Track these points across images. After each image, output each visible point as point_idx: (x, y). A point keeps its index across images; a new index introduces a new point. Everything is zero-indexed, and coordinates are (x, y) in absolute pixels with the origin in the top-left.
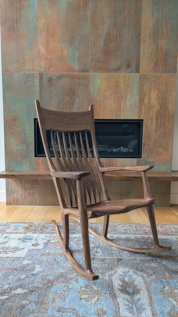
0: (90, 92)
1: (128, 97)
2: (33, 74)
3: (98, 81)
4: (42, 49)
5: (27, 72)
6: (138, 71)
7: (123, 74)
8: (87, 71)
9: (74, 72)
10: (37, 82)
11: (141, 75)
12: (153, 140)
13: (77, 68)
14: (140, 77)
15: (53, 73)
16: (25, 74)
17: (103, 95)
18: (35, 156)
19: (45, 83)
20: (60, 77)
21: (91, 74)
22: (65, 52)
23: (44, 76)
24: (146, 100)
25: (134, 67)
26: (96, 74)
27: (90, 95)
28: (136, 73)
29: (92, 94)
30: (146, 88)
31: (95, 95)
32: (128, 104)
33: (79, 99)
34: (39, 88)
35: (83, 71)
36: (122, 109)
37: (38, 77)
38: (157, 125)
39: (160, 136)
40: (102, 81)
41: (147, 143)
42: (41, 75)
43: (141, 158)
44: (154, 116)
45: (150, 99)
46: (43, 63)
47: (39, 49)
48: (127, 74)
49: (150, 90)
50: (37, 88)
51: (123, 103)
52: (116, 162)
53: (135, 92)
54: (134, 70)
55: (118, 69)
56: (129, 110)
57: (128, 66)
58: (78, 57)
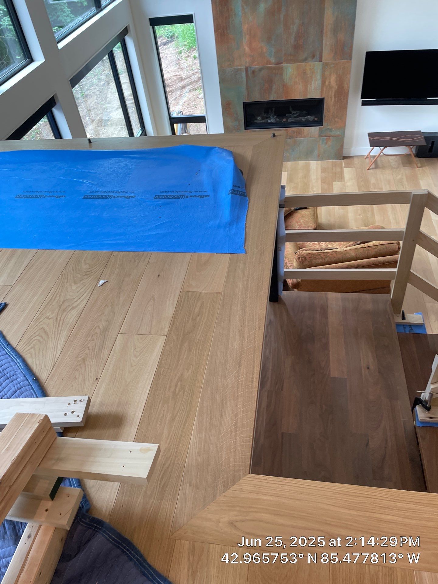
0: (284, 79)
1: (313, 81)
2: (241, 68)
3: (290, 70)
4: (247, 49)
5: (236, 68)
6: (321, 60)
7: (309, 63)
8: (281, 63)
9: (272, 64)
10: (244, 74)
11: (323, 63)
12: (331, 113)
13: (273, 61)
14: (323, 65)
15: (256, 66)
16: (234, 69)
17: (294, 81)
18: (245, 129)
19: (250, 75)
20: (261, 70)
21: (284, 65)
22: (264, 50)
23: (249, 69)
24: (327, 83)
25: (318, 56)
26: (288, 65)
27: (284, 81)
28: (319, 61)
29: (285, 80)
30: (327, 73)
31: (287, 81)
32: (313, 87)
33: (276, 85)
34: (245, 79)
35: (278, 63)
36: (308, 90)
37: (244, 71)
38: (335, 101)
39: (337, 110)
40: (293, 70)
41: (327, 115)
42: (247, 69)
43: (322, 126)
44: (333, 95)
45: (330, 82)
46: (247, 60)
47: (245, 49)
48: (312, 63)
49: (330, 75)
50: (244, 79)
51: (309, 86)
52: (304, 130)
53: (319, 77)
54: (318, 59)
55: (305, 60)
56: (314, 91)
57: (314, 57)
58: (275, 52)
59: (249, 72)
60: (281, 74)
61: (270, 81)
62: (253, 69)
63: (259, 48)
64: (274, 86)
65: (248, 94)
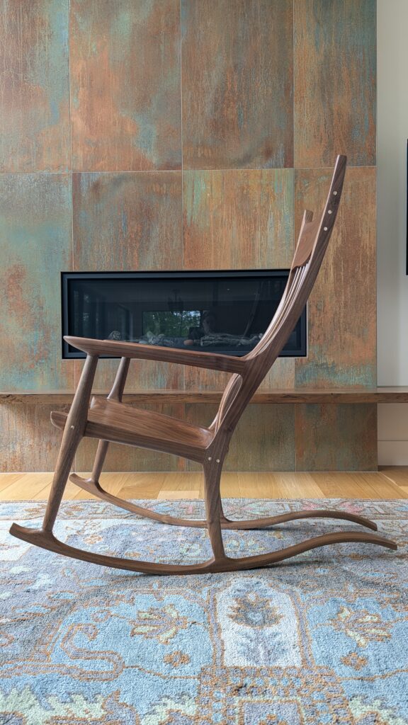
0: (186, 211)
1: (270, 220)
2: (59, 175)
3: (202, 187)
4: (79, 123)
5: (45, 172)
6: (289, 163)
7: (258, 170)
8: (178, 167)
9: (150, 169)
10: (67, 192)
11: (296, 172)
12: (330, 315)
13: (155, 160)
14: (296, 177)
15: (104, 172)
16: (41, 176)
17: (214, 218)
18: (63, 357)
19: (86, 194)
20: (117, 182)
21: (187, 172)
22: (129, 129)
23: (83, 180)
25: (280, 154)
26: (198, 172)
27: (185, 217)
28: (285, 167)
29: (188, 214)
30: (309, 200)
31: (195, 218)
32: (271, 235)
33: (161, 226)
34: (71, 206)
35: (168, 166)
36: (258, 246)
37: (70, 181)
38: (337, 279)
39: (346, 306)
40: (211, 186)
41: (317, 323)
42: (76, 178)
43: (305, 356)
44: (331, 261)
47: (73, 124)
48: (266, 171)
49: (319, 204)
50: (68, 205)
51: (259, 234)
53: (286, 210)
54: (282, 162)
55: (246, 160)
56: (274, 248)
57: (268, 153)
58: (158, 137)
59: (85, 187)
60: (177, 197)
61: (145, 215)
62: (94, 178)
63: (114, 124)
64: (156, 231)
65: (78, 248)
